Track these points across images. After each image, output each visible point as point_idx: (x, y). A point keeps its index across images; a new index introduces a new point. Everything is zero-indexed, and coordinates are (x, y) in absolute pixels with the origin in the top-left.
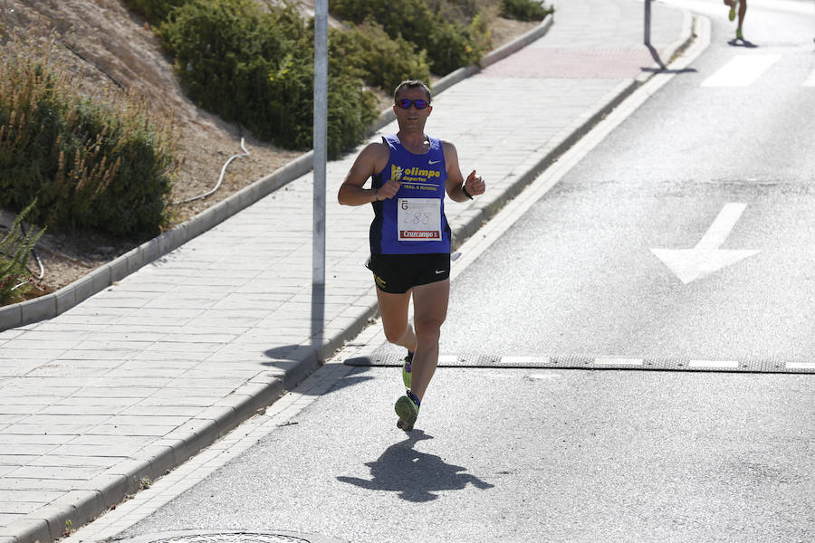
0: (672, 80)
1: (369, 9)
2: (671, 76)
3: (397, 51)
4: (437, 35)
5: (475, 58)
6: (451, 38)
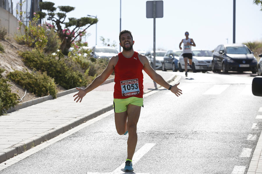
0: (156, 93)
1: (43, 66)
2: (159, 91)
3: (43, 79)
4: (68, 75)
5: (84, 84)
6: (74, 77)
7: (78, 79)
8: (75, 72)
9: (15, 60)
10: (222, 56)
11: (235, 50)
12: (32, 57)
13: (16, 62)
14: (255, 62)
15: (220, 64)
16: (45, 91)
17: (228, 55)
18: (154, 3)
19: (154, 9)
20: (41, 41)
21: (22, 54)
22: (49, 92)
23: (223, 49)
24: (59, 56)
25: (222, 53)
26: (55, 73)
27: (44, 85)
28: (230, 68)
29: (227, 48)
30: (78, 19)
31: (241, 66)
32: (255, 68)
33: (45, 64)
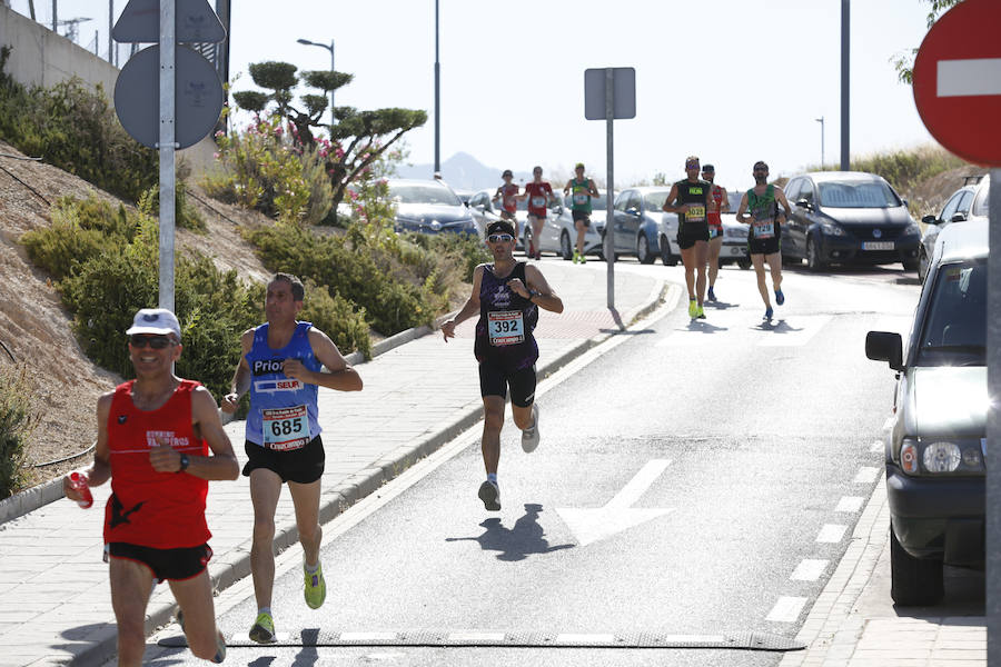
0: (628, 340)
1: (316, 270)
2: (630, 336)
3: (335, 309)
4: (385, 295)
6: (400, 298)
7: (411, 305)
8: (401, 286)
9: (239, 252)
10: (804, 213)
11: (847, 195)
12: (282, 243)
13: (242, 259)
14: (913, 232)
15: (799, 239)
16: (345, 340)
17: (824, 210)
18: (609, 76)
19: (609, 94)
20: (293, 194)
21: (251, 236)
22: (355, 343)
23: (807, 189)
24: (354, 241)
25: (804, 205)
26: (348, 290)
27: (342, 325)
28: (831, 255)
29: (822, 186)
30: (364, 113)
31: (868, 246)
32: (914, 253)
33: (318, 264)
